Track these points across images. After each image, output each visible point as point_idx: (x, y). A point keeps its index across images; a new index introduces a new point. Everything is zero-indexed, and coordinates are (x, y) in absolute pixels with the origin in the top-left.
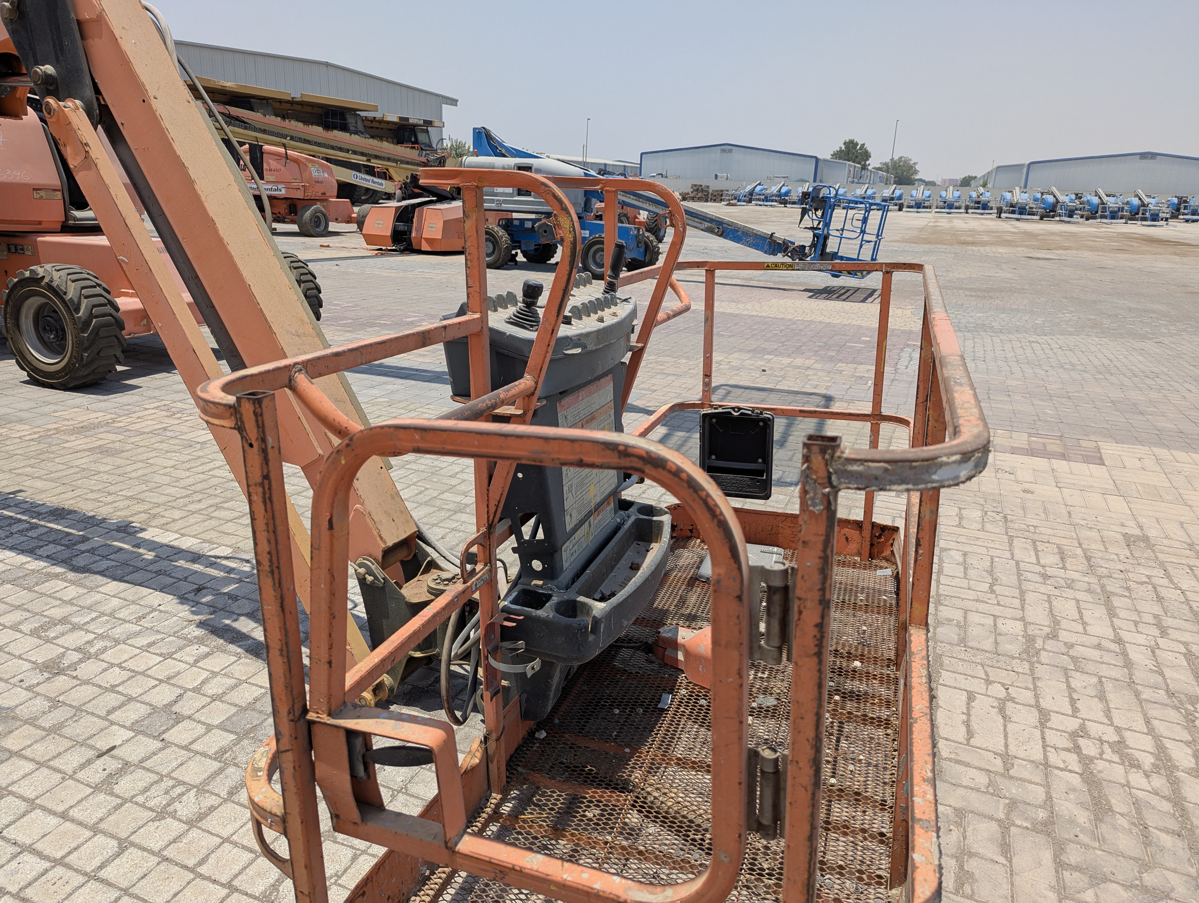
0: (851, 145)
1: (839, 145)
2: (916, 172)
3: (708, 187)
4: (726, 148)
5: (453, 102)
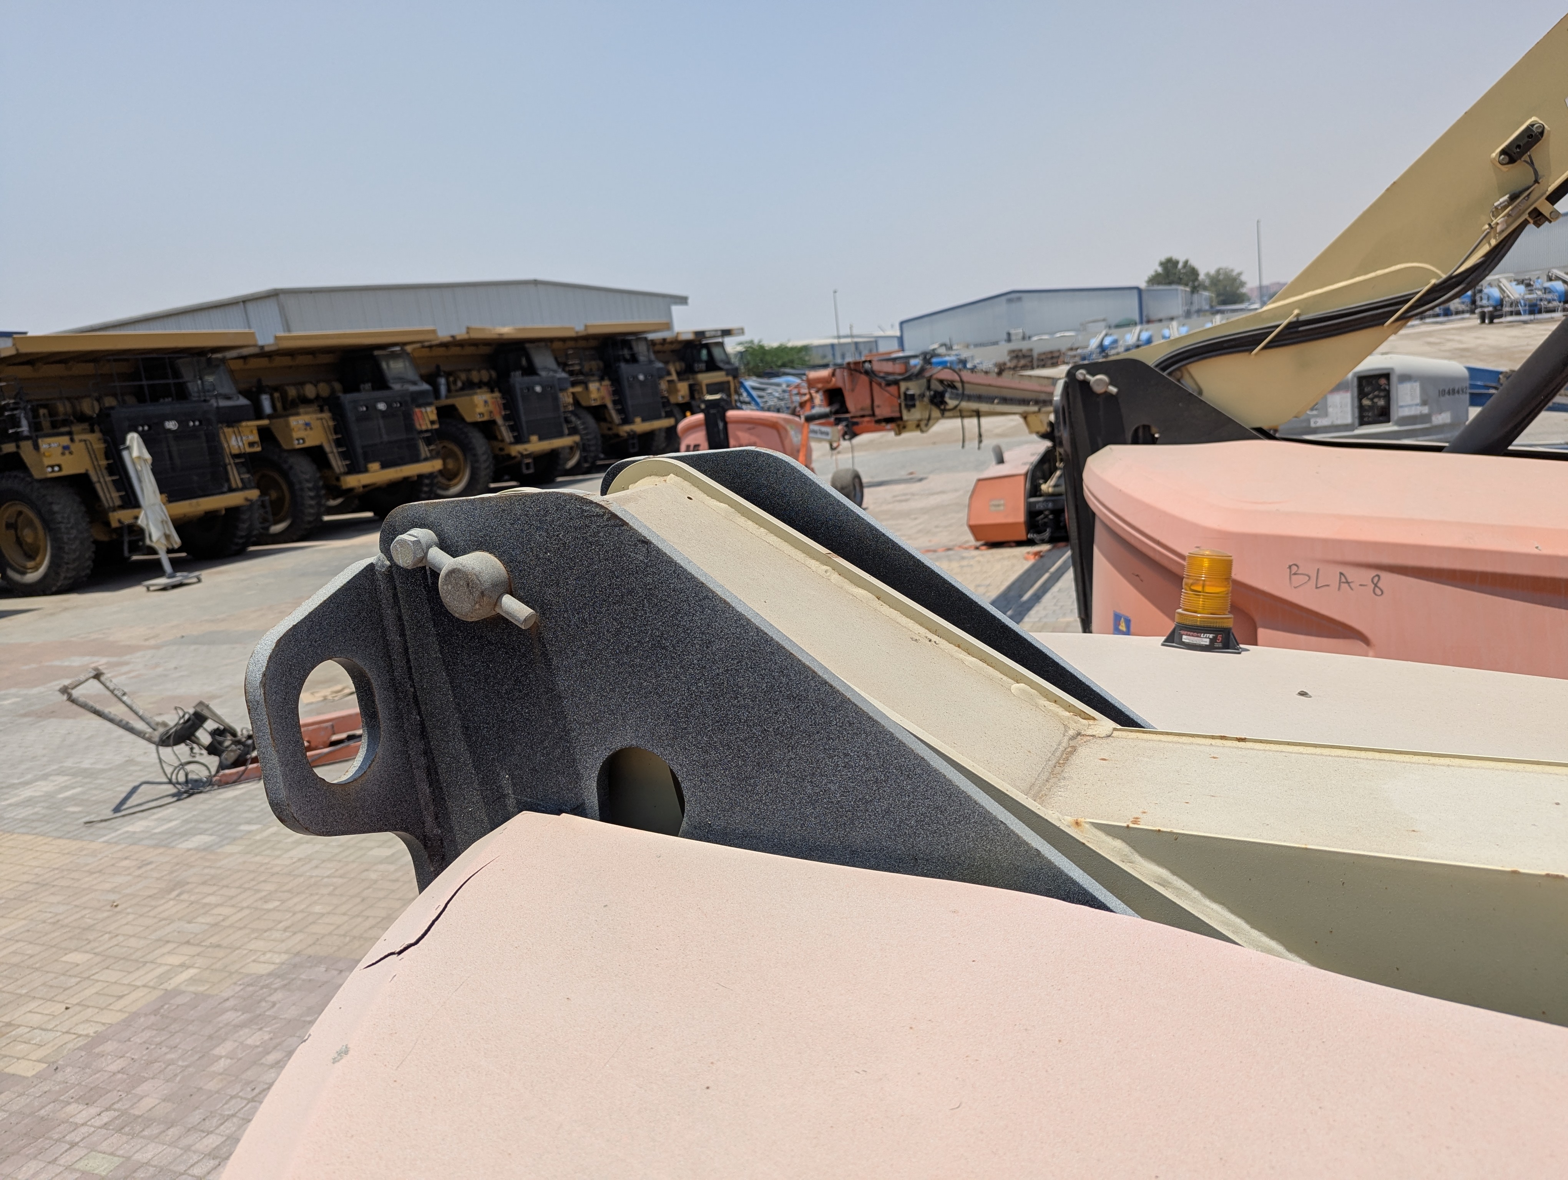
0: (1169, 265)
1: (1155, 268)
2: (1243, 284)
3: (1031, 350)
4: (1014, 297)
5: (682, 300)
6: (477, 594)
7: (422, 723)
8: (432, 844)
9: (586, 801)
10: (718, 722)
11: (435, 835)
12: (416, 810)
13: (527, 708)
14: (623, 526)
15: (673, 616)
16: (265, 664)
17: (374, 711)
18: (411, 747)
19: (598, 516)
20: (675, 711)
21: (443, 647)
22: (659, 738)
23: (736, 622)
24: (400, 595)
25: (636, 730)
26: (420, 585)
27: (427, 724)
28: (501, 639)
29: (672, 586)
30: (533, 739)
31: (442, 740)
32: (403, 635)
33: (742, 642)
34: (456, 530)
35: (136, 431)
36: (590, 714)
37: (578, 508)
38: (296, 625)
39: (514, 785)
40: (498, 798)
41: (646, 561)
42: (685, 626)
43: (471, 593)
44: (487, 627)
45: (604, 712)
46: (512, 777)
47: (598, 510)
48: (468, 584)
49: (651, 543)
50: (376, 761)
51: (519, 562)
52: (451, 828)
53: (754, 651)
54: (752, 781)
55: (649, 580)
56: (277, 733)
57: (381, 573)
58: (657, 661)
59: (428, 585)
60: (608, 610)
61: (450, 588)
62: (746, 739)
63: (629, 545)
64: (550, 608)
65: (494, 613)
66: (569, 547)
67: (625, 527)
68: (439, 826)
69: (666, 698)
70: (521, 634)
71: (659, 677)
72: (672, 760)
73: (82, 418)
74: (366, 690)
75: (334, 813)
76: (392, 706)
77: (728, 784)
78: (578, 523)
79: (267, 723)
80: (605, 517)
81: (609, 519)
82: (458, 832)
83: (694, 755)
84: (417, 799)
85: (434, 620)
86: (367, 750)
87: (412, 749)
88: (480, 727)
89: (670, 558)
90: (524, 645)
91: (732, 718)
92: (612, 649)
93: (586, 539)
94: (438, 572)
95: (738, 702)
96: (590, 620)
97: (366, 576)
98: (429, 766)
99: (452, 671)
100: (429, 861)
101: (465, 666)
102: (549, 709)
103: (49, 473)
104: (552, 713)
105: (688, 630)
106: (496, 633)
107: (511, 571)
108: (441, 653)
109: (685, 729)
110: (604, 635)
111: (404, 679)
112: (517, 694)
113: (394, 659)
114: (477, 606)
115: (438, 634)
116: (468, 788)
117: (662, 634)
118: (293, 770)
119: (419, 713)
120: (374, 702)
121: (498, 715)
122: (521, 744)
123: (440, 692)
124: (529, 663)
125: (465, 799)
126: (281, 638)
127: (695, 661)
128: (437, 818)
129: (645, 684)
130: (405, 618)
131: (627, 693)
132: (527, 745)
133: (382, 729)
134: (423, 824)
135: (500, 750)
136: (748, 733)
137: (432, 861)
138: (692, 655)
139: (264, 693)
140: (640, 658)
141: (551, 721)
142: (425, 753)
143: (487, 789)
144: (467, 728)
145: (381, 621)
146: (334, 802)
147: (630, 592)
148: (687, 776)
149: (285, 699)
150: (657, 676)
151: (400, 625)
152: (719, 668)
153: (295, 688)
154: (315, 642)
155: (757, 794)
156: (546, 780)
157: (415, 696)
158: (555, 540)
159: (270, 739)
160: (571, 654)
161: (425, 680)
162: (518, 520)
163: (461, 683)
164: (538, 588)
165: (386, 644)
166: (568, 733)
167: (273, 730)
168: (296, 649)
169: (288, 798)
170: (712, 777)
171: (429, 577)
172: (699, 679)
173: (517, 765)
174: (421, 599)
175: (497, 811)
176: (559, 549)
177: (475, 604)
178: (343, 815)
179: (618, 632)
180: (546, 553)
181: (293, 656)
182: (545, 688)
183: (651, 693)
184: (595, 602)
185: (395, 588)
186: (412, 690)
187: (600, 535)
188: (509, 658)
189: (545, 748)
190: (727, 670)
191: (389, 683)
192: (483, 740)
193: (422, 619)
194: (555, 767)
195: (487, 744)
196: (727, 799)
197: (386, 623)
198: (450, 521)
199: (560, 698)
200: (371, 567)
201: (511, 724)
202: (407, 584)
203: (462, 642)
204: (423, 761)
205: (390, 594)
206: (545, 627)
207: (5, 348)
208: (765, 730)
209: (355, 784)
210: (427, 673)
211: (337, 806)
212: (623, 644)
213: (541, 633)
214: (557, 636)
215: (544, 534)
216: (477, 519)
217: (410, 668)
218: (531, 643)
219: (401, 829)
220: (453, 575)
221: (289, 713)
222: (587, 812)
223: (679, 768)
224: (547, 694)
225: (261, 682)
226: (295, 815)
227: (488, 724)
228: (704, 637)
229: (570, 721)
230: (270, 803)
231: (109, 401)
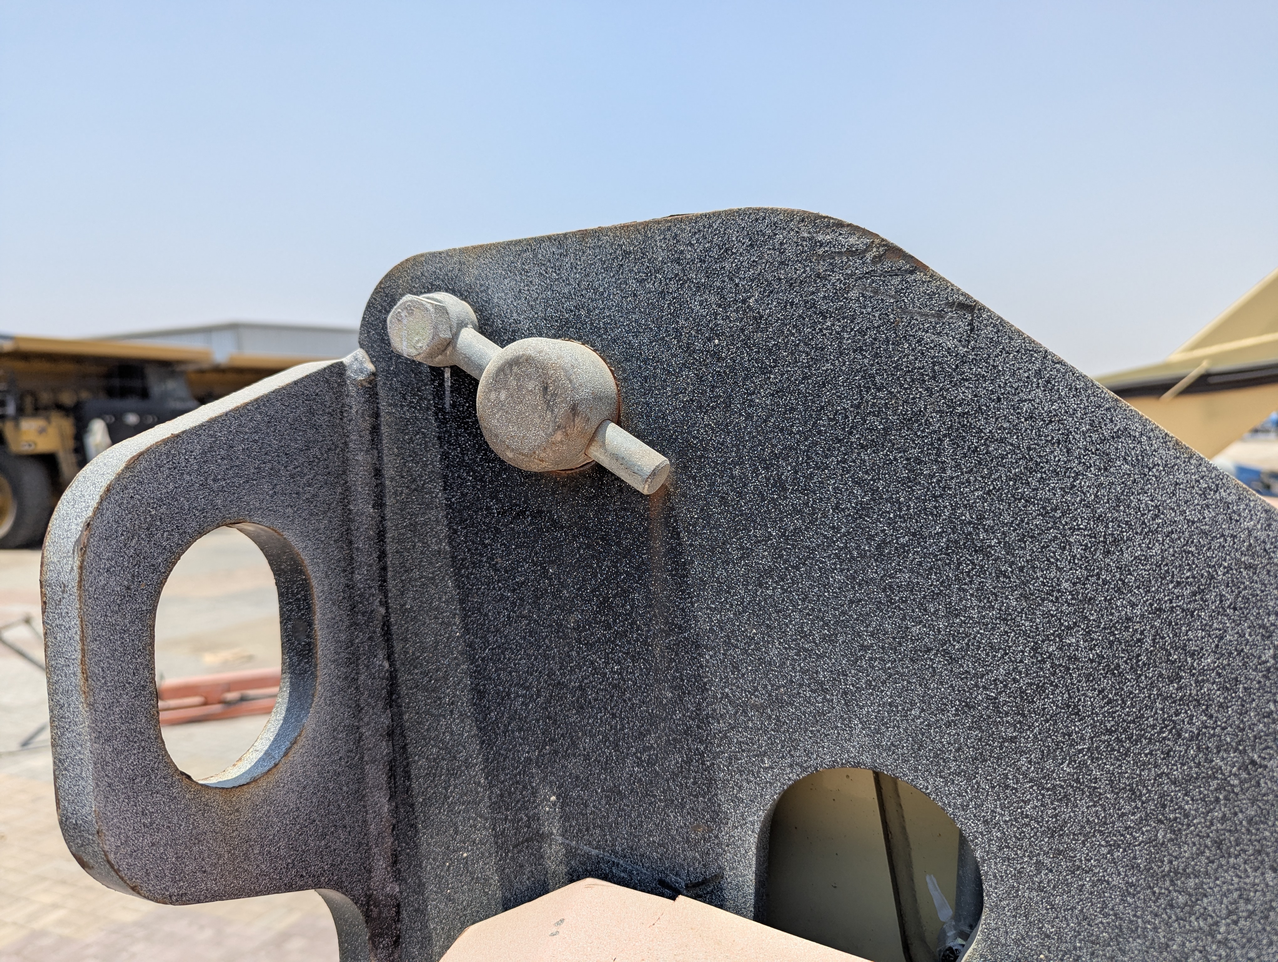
6: (562, 409)
7: (393, 678)
8: (380, 913)
9: (728, 873)
10: (1110, 732)
11: (387, 896)
12: (360, 844)
13: (619, 663)
14: (912, 272)
15: (1016, 478)
16: (94, 504)
17: (309, 644)
18: (366, 719)
19: (852, 252)
20: (988, 697)
21: (455, 532)
22: (936, 756)
23: (1204, 495)
24: (384, 429)
25: (878, 731)
26: (428, 409)
27: (403, 677)
28: (580, 517)
29: (1026, 406)
30: (622, 729)
31: (428, 712)
32: (379, 504)
33: (1215, 544)
34: (516, 298)
35: (103, 419)
36: (765, 686)
37: (804, 239)
38: (178, 436)
39: (565, 817)
40: (527, 840)
41: (962, 350)
42: (1049, 500)
43: (550, 407)
44: (554, 493)
45: (801, 685)
46: (564, 799)
47: (852, 240)
48: (546, 389)
49: (982, 308)
50: (300, 743)
51: (645, 361)
52: (421, 885)
53: (1248, 567)
54: (1191, 883)
55: (965, 393)
56: (97, 663)
57: (355, 382)
58: (958, 579)
59: (442, 410)
60: (844, 461)
61: (503, 396)
62: (1189, 779)
63: (922, 315)
64: (702, 456)
65: (581, 460)
66: (768, 324)
67: (919, 275)
68: (398, 877)
69: (968, 665)
70: (625, 509)
71: (957, 616)
72: (965, 808)
73: (60, 407)
74: (298, 600)
75: (201, 852)
76: (343, 637)
77: (1116, 881)
78: (797, 271)
79: (77, 638)
80: (869, 256)
81: (878, 259)
82: (434, 896)
83: (1026, 802)
84: (365, 821)
85: (445, 477)
86: (286, 720)
87: (368, 724)
88: (508, 694)
89: (1032, 341)
90: (630, 531)
91: (1153, 727)
92: (841, 549)
93: (814, 305)
94: (474, 374)
95: (1180, 688)
96: (794, 483)
97: (327, 381)
98: (394, 759)
99: (468, 577)
100: (369, 946)
101: (496, 570)
102: (669, 668)
103: (25, 449)
104: (674, 678)
105: (1055, 510)
106: (572, 506)
107: (625, 379)
108: (450, 543)
109: (1013, 740)
110: (825, 516)
111: (370, 588)
112: (600, 632)
113: (358, 549)
114: (559, 436)
115: (449, 506)
116: (466, 811)
117: (981, 518)
118: (121, 752)
119: (389, 657)
120: (310, 624)
121: (551, 673)
122: (593, 736)
123: (436, 618)
124: (638, 569)
125: (456, 832)
126: (141, 454)
127: (1065, 585)
128: (395, 863)
129: (916, 630)
130: (389, 472)
131: (864, 648)
132: (606, 739)
133: (319, 680)
134: (370, 872)
135: (545, 744)
136: (1198, 765)
137: (375, 947)
138: (1059, 569)
139: (81, 568)
140: (911, 571)
141: (670, 695)
142: (390, 734)
143: (506, 819)
144: (481, 694)
145: (344, 472)
146: (203, 827)
147: (907, 422)
148: (1000, 849)
149: (128, 588)
150: (952, 613)
151: (377, 486)
152: (1133, 605)
153: (154, 568)
154: (214, 480)
155: (1204, 915)
156: (639, 816)
157: (386, 625)
158: (737, 311)
159: (80, 675)
160: (736, 554)
161: (411, 594)
162: (657, 271)
163: (482, 604)
164: (679, 414)
165: (347, 519)
166: (704, 721)
167: (89, 655)
168: (171, 486)
169: (101, 816)
170: (1072, 859)
171: (448, 393)
172: (1069, 628)
173: (577, 777)
174: (425, 437)
175: (521, 866)
176: (742, 330)
177: (555, 431)
178: (220, 857)
179: (863, 510)
180: (710, 339)
181: (161, 499)
182: (666, 623)
183: (929, 650)
184: (816, 444)
185: (377, 415)
186: (382, 610)
187: (851, 294)
188: (593, 556)
189: (646, 749)
190: (1160, 609)
191: (344, 592)
192: (512, 719)
193: (420, 476)
194: (664, 792)
195: (520, 729)
196: (1106, 916)
197: (351, 477)
198: (506, 281)
199: (698, 647)
200: (339, 370)
201: (578, 693)
202: (402, 406)
203: (498, 522)
204: (384, 748)
205: (366, 425)
206: (684, 495)
207: (7, 346)
208: (1253, 762)
209: (252, 788)
210: (416, 580)
211: (209, 835)
212: (871, 538)
213: (673, 509)
214: (710, 516)
215: (713, 299)
216: (564, 275)
217: (384, 569)
218: (646, 529)
219: (329, 885)
220: (515, 369)
221: (132, 622)
222: (726, 894)
223: (981, 828)
224: (668, 636)
225: (78, 541)
226: (112, 857)
227: (527, 688)
228: (1101, 528)
229: (715, 697)
230: (61, 823)
231: (84, 395)
